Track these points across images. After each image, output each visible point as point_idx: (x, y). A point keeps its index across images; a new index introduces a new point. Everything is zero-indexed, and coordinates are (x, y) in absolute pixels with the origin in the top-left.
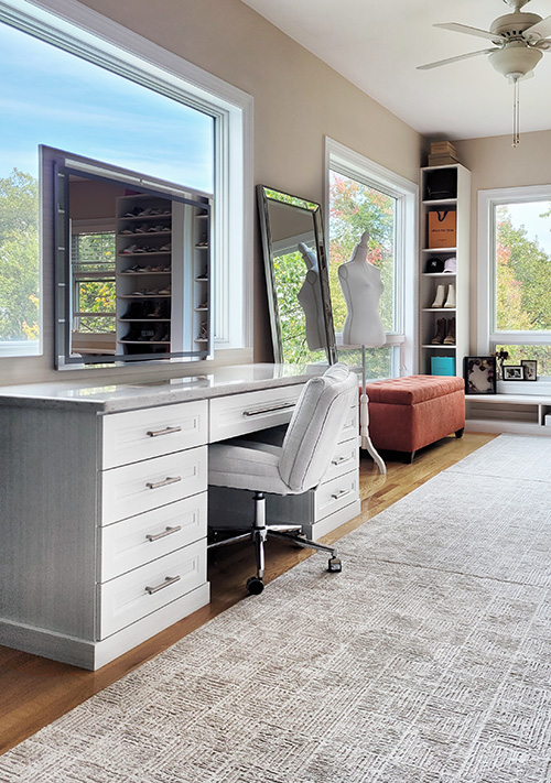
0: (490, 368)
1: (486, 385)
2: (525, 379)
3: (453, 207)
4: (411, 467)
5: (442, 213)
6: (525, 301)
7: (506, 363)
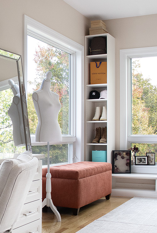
0: (128, 157)
1: (124, 168)
2: (148, 164)
3: (105, 60)
4: (77, 217)
5: (98, 63)
6: (151, 121)
7: (137, 154)
